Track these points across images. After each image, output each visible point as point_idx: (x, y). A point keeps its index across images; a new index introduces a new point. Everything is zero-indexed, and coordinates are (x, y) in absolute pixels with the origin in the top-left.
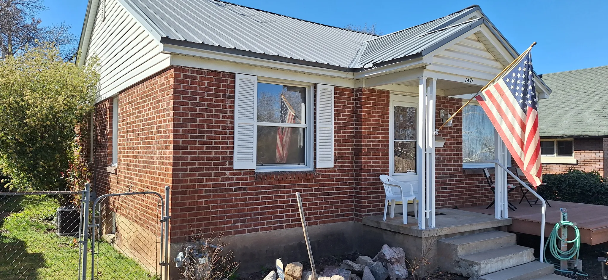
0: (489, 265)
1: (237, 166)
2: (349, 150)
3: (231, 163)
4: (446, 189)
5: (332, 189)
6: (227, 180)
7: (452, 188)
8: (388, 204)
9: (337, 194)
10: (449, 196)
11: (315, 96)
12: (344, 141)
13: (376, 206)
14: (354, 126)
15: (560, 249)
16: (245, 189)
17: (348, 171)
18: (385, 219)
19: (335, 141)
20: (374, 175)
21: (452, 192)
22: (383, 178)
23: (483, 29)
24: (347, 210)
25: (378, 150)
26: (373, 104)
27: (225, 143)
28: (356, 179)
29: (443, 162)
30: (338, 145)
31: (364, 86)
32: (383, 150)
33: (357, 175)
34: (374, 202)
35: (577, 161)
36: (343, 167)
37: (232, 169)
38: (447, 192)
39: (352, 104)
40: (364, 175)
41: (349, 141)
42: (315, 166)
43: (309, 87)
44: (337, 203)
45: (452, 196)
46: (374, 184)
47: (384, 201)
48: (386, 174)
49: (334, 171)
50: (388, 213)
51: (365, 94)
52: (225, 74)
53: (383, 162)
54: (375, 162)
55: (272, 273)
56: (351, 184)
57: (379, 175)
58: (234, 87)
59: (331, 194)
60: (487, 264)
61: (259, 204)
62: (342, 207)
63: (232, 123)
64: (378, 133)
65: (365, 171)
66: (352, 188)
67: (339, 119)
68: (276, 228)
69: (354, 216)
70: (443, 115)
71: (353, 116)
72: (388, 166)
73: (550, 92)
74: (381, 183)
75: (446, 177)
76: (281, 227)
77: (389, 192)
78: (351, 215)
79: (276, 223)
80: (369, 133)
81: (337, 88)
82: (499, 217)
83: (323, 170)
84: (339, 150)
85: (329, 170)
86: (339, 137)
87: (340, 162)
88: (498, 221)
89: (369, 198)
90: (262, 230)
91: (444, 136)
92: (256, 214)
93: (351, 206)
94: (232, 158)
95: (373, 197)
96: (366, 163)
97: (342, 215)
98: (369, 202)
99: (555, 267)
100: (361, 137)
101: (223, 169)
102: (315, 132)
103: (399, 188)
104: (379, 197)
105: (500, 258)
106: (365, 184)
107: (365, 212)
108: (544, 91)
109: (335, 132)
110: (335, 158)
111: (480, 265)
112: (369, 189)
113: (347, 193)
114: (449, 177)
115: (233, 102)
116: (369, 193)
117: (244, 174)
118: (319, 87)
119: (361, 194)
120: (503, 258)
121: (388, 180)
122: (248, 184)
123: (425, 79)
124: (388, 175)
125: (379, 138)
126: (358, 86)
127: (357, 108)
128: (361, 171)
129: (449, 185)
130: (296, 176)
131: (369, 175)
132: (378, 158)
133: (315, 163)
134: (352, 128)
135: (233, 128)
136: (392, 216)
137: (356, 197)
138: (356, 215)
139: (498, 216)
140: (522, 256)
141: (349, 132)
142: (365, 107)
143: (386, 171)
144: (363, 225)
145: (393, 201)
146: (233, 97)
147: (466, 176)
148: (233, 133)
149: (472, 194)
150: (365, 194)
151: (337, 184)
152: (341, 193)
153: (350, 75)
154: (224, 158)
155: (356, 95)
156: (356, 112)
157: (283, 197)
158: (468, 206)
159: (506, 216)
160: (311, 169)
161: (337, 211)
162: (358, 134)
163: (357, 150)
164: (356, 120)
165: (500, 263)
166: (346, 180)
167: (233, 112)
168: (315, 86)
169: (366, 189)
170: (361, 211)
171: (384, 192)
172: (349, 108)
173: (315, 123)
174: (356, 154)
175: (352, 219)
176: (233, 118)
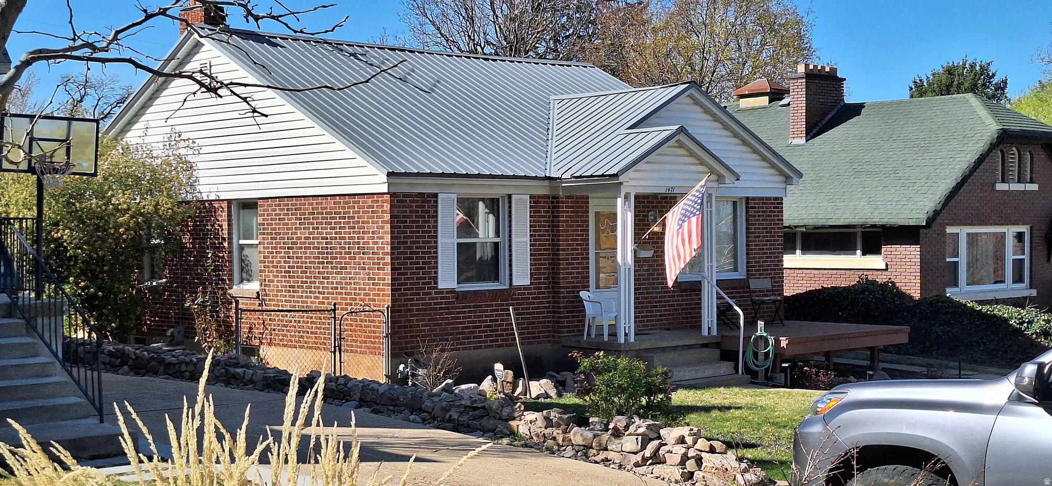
0: (682, 373)
1: (441, 285)
2: (545, 264)
3: (436, 283)
4: (656, 307)
5: (529, 308)
6: (432, 299)
7: (665, 306)
8: (589, 324)
9: (533, 313)
10: (661, 316)
11: (510, 207)
12: (540, 255)
13: (576, 326)
14: (551, 238)
15: (757, 360)
16: (447, 308)
17: (545, 288)
18: (585, 338)
19: (531, 255)
20: (573, 292)
21: (665, 311)
22: (583, 294)
23: (682, 138)
24: (544, 332)
25: (577, 264)
26: (572, 212)
27: (430, 263)
28: (553, 297)
29: (653, 274)
30: (534, 260)
31: (561, 193)
32: (583, 263)
33: (554, 292)
34: (573, 322)
35: (887, 265)
36: (539, 283)
37: (436, 288)
38: (658, 311)
39: (548, 212)
40: (563, 292)
41: (545, 255)
42: (511, 284)
43: (503, 197)
44: (534, 323)
45: (665, 315)
46: (573, 302)
47: (584, 321)
48: (586, 290)
49: (530, 289)
50: (588, 335)
51: (562, 202)
52: (429, 195)
53: (583, 278)
54: (575, 278)
55: (490, 377)
56: (548, 303)
57: (578, 292)
58: (436, 207)
59: (528, 314)
60: (679, 371)
61: (460, 323)
62: (538, 327)
63: (436, 242)
64: (577, 245)
65: (563, 288)
66: (549, 307)
67: (534, 231)
68: (475, 348)
69: (551, 339)
70: (652, 218)
71: (549, 226)
72: (588, 282)
73: (800, 175)
74: (581, 301)
75: (657, 293)
76: (480, 347)
77: (589, 309)
78: (548, 336)
79: (475, 343)
80: (567, 245)
81: (531, 197)
82: (706, 334)
83: (519, 288)
84: (535, 265)
85: (526, 288)
86: (535, 250)
87: (536, 279)
88: (705, 337)
89: (568, 317)
90: (464, 349)
91: (653, 243)
92: (458, 334)
93: (549, 327)
94: (437, 278)
95: (573, 317)
96: (564, 278)
97: (539, 337)
98: (568, 322)
99: (752, 378)
100: (558, 250)
101: (429, 288)
102: (510, 246)
103: (599, 305)
104: (578, 316)
105: (694, 368)
106: (563, 302)
107: (564, 332)
108: (792, 175)
109: (531, 245)
110: (531, 274)
111: (673, 372)
112: (568, 307)
113: (543, 313)
114: (660, 293)
115: (436, 222)
116: (568, 312)
117: (447, 293)
118: (514, 198)
119: (560, 313)
120: (697, 368)
121: (589, 297)
122: (450, 303)
123: (623, 195)
124: (589, 291)
125: (577, 250)
126: (555, 193)
127: (553, 217)
128: (560, 288)
129: (661, 302)
130: (494, 294)
131: (568, 293)
132: (577, 273)
133: (511, 280)
134: (548, 240)
135: (436, 247)
136: (593, 336)
137: (554, 317)
138: (554, 337)
139: (705, 332)
140: (719, 368)
141: (545, 245)
142: (563, 217)
143: (586, 287)
144: (563, 346)
145: (594, 318)
146: (436, 217)
147: (682, 291)
148: (436, 252)
149: (691, 313)
150: (563, 312)
151: (534, 303)
152: (538, 313)
153: (546, 183)
154: (430, 278)
155: (553, 202)
156: (553, 221)
157: (481, 316)
158: (684, 328)
159: (714, 332)
160: (507, 287)
161: (534, 333)
162: (555, 246)
163: (554, 263)
164: (552, 231)
165: (693, 372)
166: (543, 298)
167: (436, 232)
168: (510, 196)
169: (564, 307)
170: (560, 332)
171: (584, 311)
172: (545, 217)
173: (510, 236)
174: (553, 269)
175: (549, 342)
176: (436, 237)
